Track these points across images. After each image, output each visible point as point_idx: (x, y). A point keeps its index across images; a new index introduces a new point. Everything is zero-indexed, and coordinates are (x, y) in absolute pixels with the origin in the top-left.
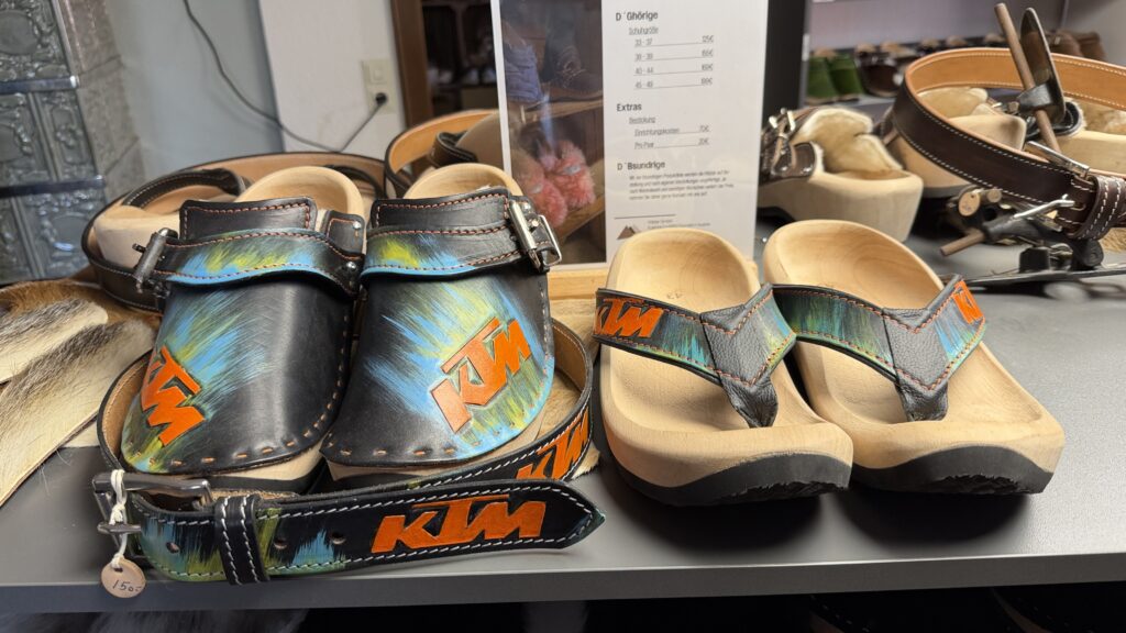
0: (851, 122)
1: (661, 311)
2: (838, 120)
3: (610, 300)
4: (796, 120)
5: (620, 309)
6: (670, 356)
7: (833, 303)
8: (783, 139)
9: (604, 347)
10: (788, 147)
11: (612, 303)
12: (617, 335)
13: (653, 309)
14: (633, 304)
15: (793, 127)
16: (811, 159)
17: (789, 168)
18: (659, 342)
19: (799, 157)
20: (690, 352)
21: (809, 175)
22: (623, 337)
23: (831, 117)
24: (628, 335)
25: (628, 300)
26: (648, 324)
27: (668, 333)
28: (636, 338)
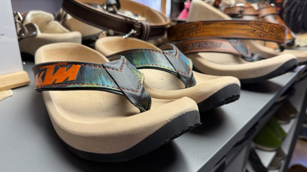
0: (46, 16)
1: (79, 66)
2: (40, 16)
3: (45, 67)
4: (22, 16)
5: (52, 71)
6: (91, 86)
7: (143, 53)
8: (19, 23)
9: (45, 92)
10: (22, 26)
11: (46, 69)
12: (54, 84)
13: (74, 66)
14: (61, 66)
15: (22, 18)
16: (34, 29)
17: (25, 34)
18: (82, 81)
19: (28, 29)
20: (103, 82)
21: (36, 35)
22: (58, 84)
23: (37, 14)
24: (61, 81)
25: (57, 64)
26: (73, 74)
27: (86, 75)
28: (66, 82)
